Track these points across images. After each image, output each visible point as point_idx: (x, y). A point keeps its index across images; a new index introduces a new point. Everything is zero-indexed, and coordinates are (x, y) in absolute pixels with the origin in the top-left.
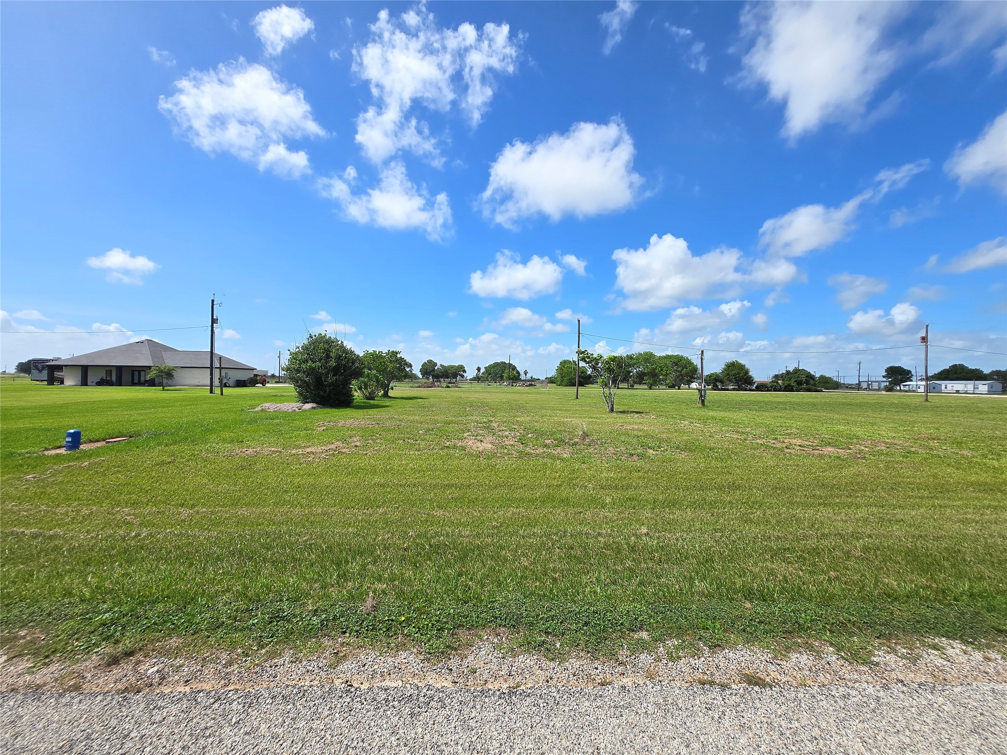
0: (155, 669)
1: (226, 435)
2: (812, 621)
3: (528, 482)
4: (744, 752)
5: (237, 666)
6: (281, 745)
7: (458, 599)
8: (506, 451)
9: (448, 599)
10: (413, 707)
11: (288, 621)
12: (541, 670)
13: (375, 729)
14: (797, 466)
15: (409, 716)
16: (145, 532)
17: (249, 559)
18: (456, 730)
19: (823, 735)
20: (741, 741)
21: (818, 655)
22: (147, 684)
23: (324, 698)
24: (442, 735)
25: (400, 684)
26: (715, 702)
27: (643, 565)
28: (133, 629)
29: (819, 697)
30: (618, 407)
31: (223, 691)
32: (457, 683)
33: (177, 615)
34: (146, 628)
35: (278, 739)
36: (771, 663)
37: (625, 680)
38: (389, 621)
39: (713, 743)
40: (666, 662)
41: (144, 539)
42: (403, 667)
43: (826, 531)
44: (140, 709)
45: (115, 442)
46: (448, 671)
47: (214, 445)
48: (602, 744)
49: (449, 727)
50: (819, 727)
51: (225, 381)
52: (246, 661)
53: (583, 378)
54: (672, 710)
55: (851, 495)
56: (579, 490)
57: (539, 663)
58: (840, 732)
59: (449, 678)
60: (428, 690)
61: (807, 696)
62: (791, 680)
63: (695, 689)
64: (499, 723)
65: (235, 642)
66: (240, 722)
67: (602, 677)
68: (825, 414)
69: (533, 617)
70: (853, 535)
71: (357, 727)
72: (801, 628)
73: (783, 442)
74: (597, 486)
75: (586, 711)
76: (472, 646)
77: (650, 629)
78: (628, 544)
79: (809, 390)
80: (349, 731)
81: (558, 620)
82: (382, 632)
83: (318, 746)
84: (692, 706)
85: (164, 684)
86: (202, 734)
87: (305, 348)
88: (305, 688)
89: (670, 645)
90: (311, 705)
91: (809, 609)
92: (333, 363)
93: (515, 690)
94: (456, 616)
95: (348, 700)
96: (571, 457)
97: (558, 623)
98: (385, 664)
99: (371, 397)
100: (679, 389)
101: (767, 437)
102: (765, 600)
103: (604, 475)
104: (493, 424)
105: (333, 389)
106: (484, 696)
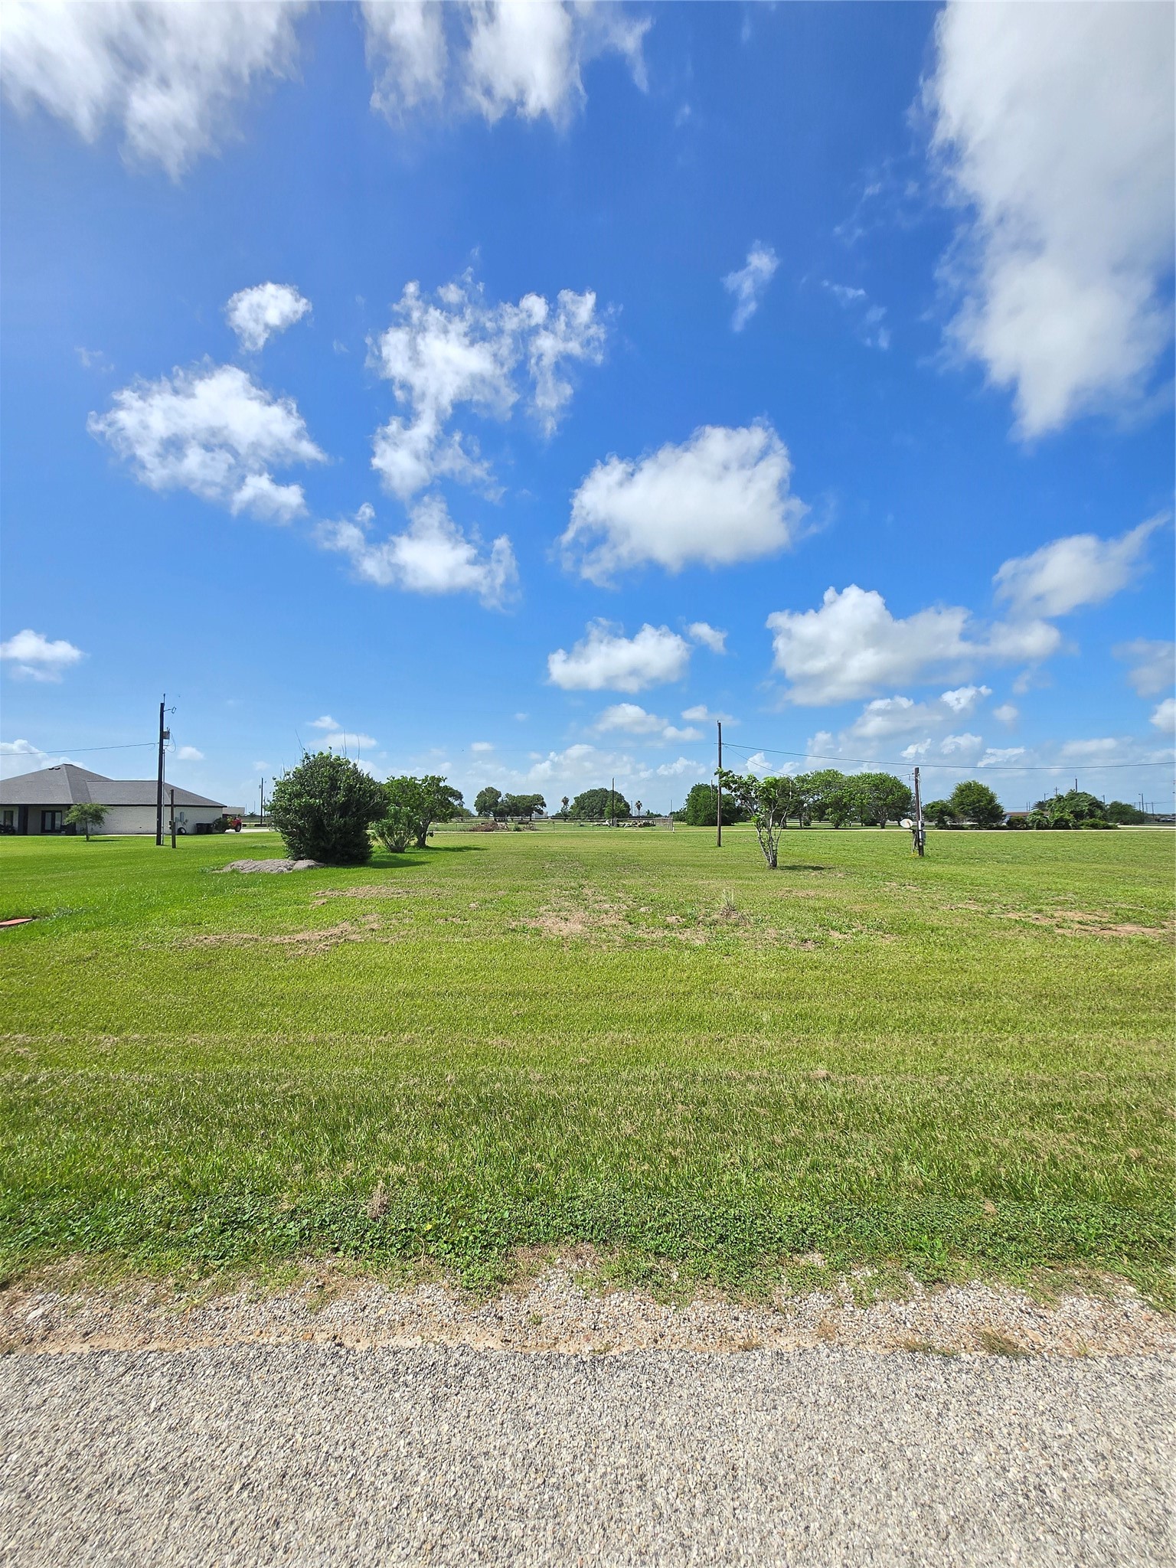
0: (40, 1312)
1: (176, 913)
2: (1099, 1236)
3: (639, 987)
4: (979, 1480)
5: (164, 1308)
6: (224, 1451)
7: (518, 1193)
8: (604, 936)
9: (501, 1194)
10: (437, 1384)
11: (250, 1229)
12: (647, 1321)
13: (374, 1425)
14: (1076, 957)
15: (429, 1402)
16: (43, 1075)
17: (197, 1120)
18: (502, 1428)
19: (1115, 1451)
20: (976, 1459)
21: (1109, 1300)
22: (24, 1338)
23: (297, 1368)
24: (481, 1437)
25: (419, 1342)
26: (933, 1384)
27: (819, 1134)
28: (11, 1242)
29: (1109, 1379)
30: (785, 859)
31: (139, 1352)
32: (510, 1341)
33: (79, 1219)
34: (31, 1241)
35: (220, 1441)
36: (1029, 1313)
37: (783, 1341)
38: (406, 1232)
39: (928, 1463)
40: (852, 1309)
41: (40, 1087)
42: (425, 1312)
43: (1124, 1073)
44: (10, 1384)
45: (10, 925)
46: (495, 1320)
47: (157, 929)
48: (741, 1459)
49: (493, 1422)
50: (1109, 1435)
51: (179, 825)
52: (180, 1299)
53: (729, 812)
54: (860, 1399)
55: (1166, 1008)
56: (719, 1001)
57: (643, 1307)
58: (1145, 1446)
59: (498, 1332)
60: (462, 1355)
61: (1089, 1375)
62: (1063, 1345)
63: (900, 1361)
64: (574, 1417)
65: (165, 1266)
66: (163, 1408)
67: (745, 1334)
68: (1121, 868)
69: (637, 1226)
70: (1169, 1079)
71: (346, 1420)
72: (1080, 1250)
73: (1052, 917)
74: (748, 994)
75: (717, 1397)
76: (536, 1276)
77: (829, 1248)
78: (795, 1097)
79: (1094, 826)
80: (332, 1428)
81: (677, 1232)
82: (394, 1249)
83: (282, 1454)
84: (894, 1393)
85: (51, 1338)
86: (102, 1429)
87: (299, 776)
88: (269, 1348)
89: (859, 1277)
90: (276, 1379)
91: (1093, 1216)
92: (340, 798)
93: (602, 1357)
94: (513, 1224)
95: (335, 1371)
96: (707, 945)
97: (676, 1236)
98: (397, 1307)
99: (398, 848)
100: (883, 828)
101: (1026, 908)
102: (1018, 1199)
103: (759, 975)
104: (585, 891)
105: (341, 838)
106: (551, 1366)
